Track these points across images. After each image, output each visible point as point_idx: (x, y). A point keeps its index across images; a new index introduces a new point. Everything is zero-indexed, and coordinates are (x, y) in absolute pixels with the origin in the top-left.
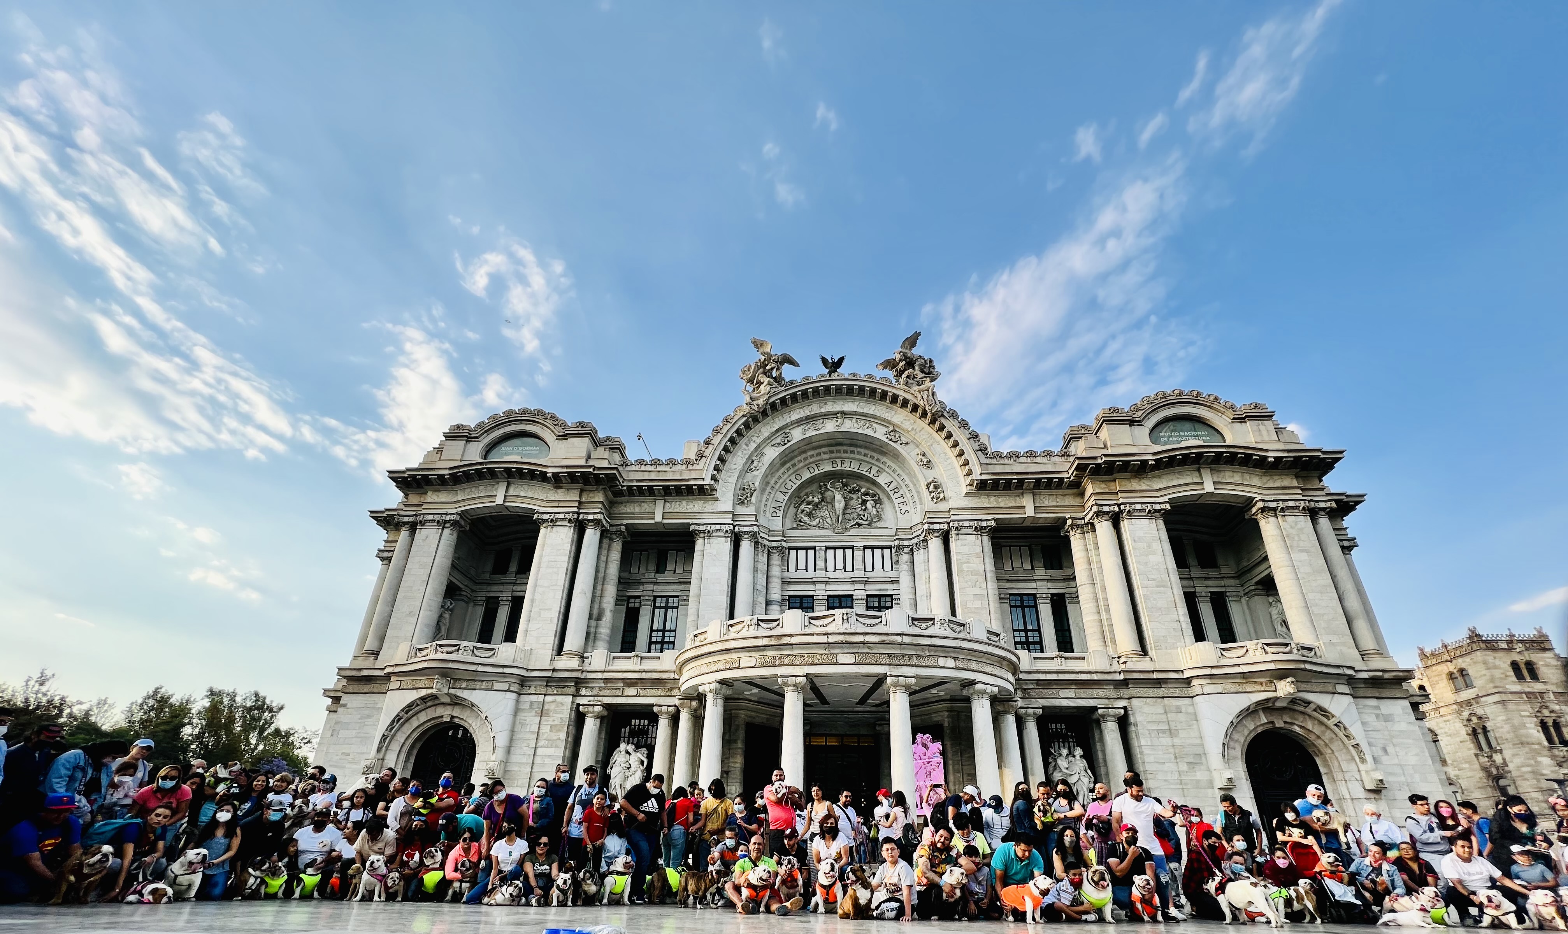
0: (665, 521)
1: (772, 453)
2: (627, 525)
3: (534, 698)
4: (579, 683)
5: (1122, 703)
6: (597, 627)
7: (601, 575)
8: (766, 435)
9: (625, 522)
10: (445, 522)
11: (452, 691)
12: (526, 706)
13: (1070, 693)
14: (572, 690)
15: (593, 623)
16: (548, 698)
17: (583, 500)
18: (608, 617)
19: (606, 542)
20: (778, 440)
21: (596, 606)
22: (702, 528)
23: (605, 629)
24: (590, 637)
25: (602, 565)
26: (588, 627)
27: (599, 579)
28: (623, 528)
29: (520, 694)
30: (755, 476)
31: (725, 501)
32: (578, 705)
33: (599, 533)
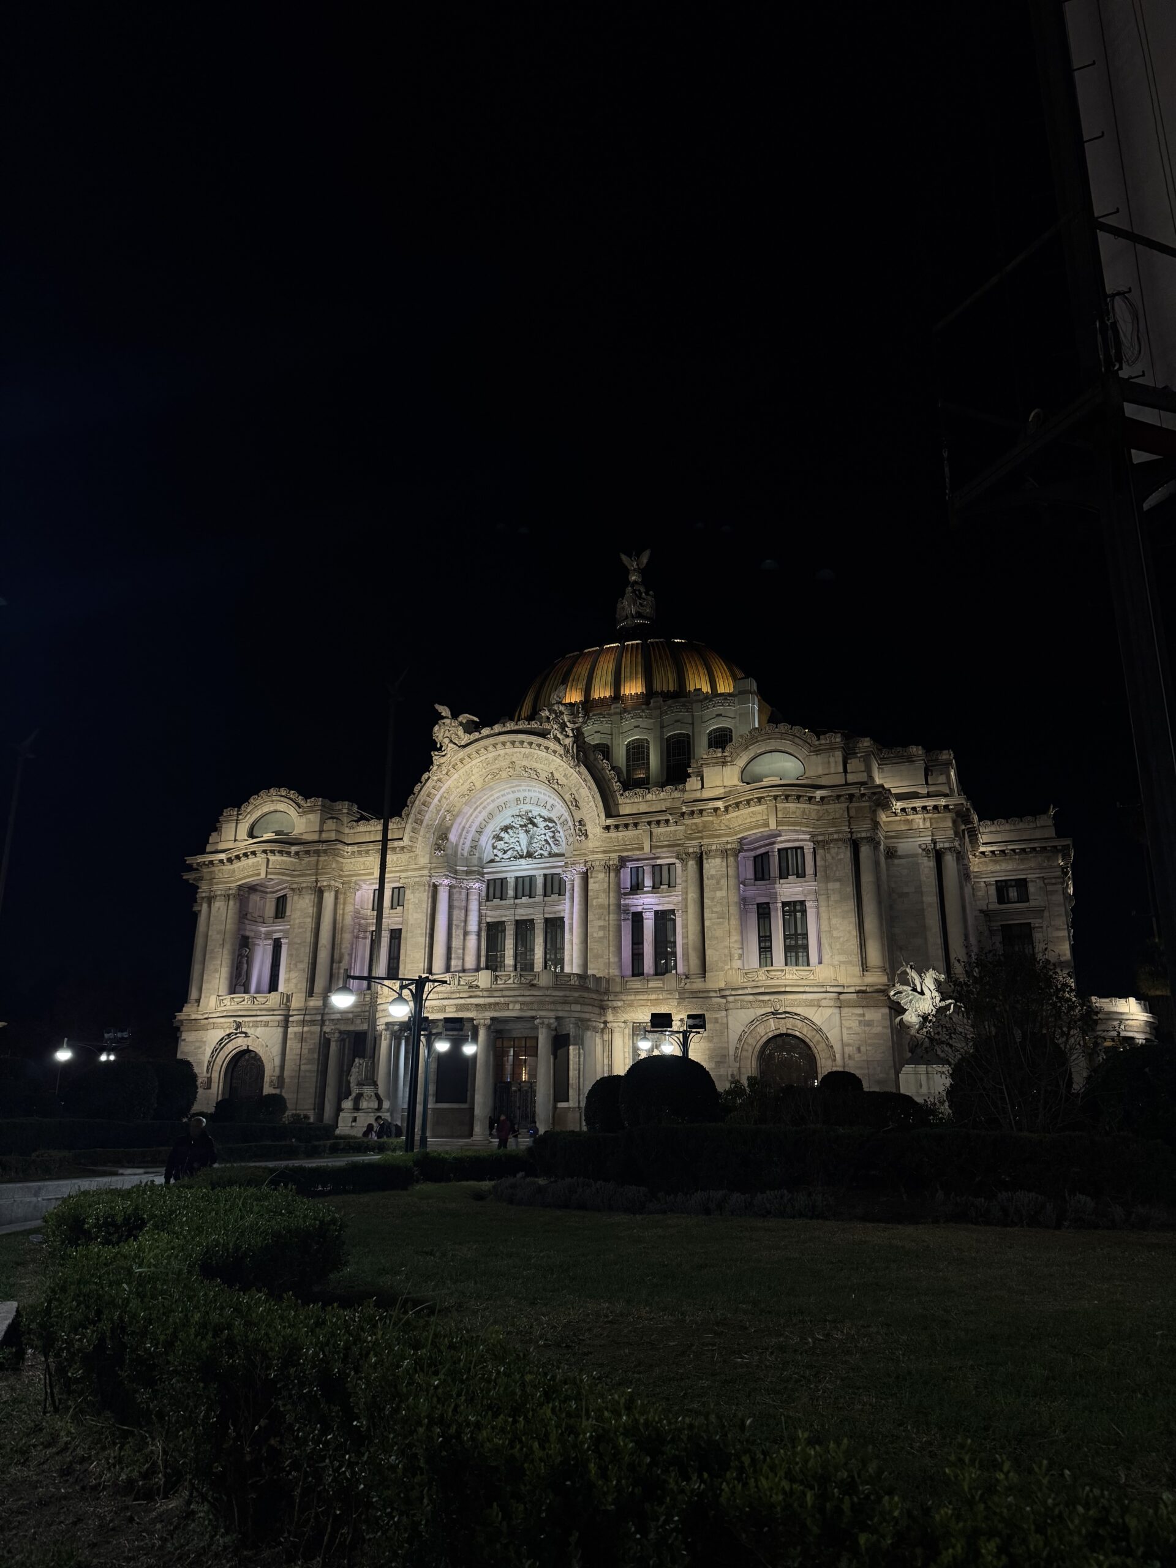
1: (460, 805)
3: (296, 1030)
6: (339, 968)
7: (340, 926)
10: (229, 895)
12: (292, 1035)
14: (320, 1022)
15: (336, 966)
16: (305, 1029)
17: (319, 868)
19: (341, 897)
21: (338, 951)
24: (334, 977)
25: (340, 917)
27: (339, 930)
29: (286, 1027)
30: (448, 829)
31: (424, 855)
32: (325, 1033)
33: (333, 894)
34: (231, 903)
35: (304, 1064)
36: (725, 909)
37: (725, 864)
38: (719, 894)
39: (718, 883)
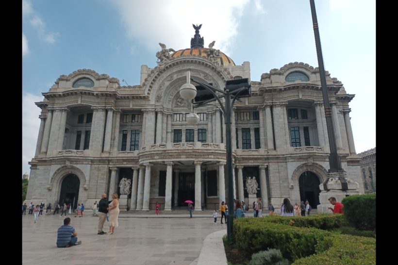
0: (134, 108)
1: (167, 83)
2: (121, 109)
3: (96, 166)
4: (109, 161)
5: (266, 164)
6: (114, 142)
7: (114, 126)
8: (165, 77)
9: (120, 108)
10: (62, 110)
11: (71, 165)
12: (94, 168)
13: (252, 161)
14: (107, 163)
15: (112, 141)
16: (100, 166)
17: (106, 102)
18: (117, 139)
19: (115, 115)
20: (169, 79)
21: (113, 136)
22: (145, 110)
23: (116, 143)
24: (112, 146)
25: (114, 122)
26: (111, 142)
27: (113, 127)
28: (120, 110)
29: (91, 165)
30: (162, 92)
31: (152, 101)
32: (109, 167)
33: (112, 112)
34: (63, 113)
35: (100, 180)
36: (284, 126)
37: (282, 110)
38: (280, 120)
39: (280, 116)
